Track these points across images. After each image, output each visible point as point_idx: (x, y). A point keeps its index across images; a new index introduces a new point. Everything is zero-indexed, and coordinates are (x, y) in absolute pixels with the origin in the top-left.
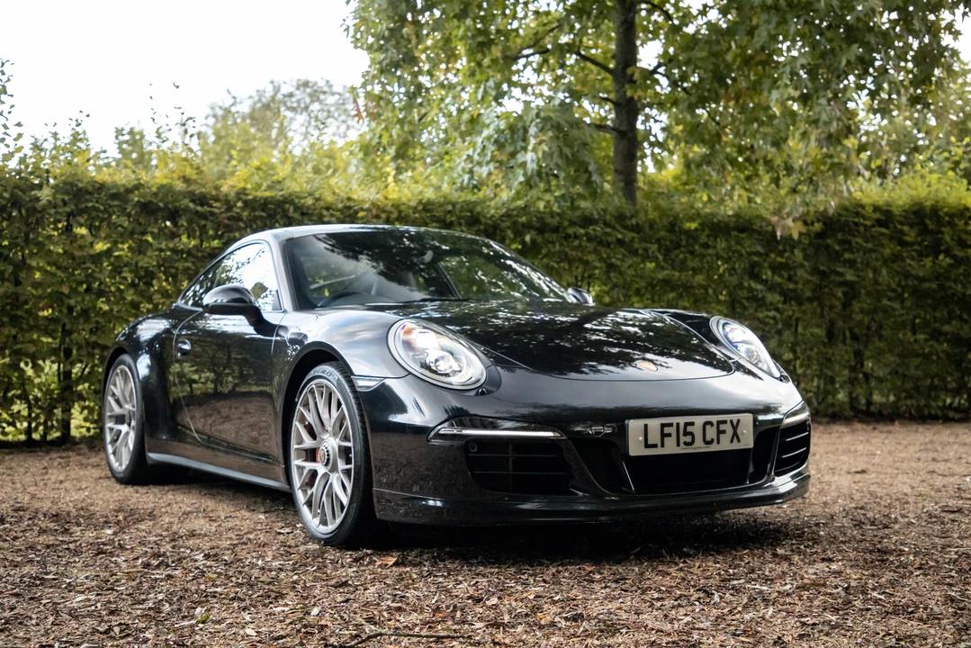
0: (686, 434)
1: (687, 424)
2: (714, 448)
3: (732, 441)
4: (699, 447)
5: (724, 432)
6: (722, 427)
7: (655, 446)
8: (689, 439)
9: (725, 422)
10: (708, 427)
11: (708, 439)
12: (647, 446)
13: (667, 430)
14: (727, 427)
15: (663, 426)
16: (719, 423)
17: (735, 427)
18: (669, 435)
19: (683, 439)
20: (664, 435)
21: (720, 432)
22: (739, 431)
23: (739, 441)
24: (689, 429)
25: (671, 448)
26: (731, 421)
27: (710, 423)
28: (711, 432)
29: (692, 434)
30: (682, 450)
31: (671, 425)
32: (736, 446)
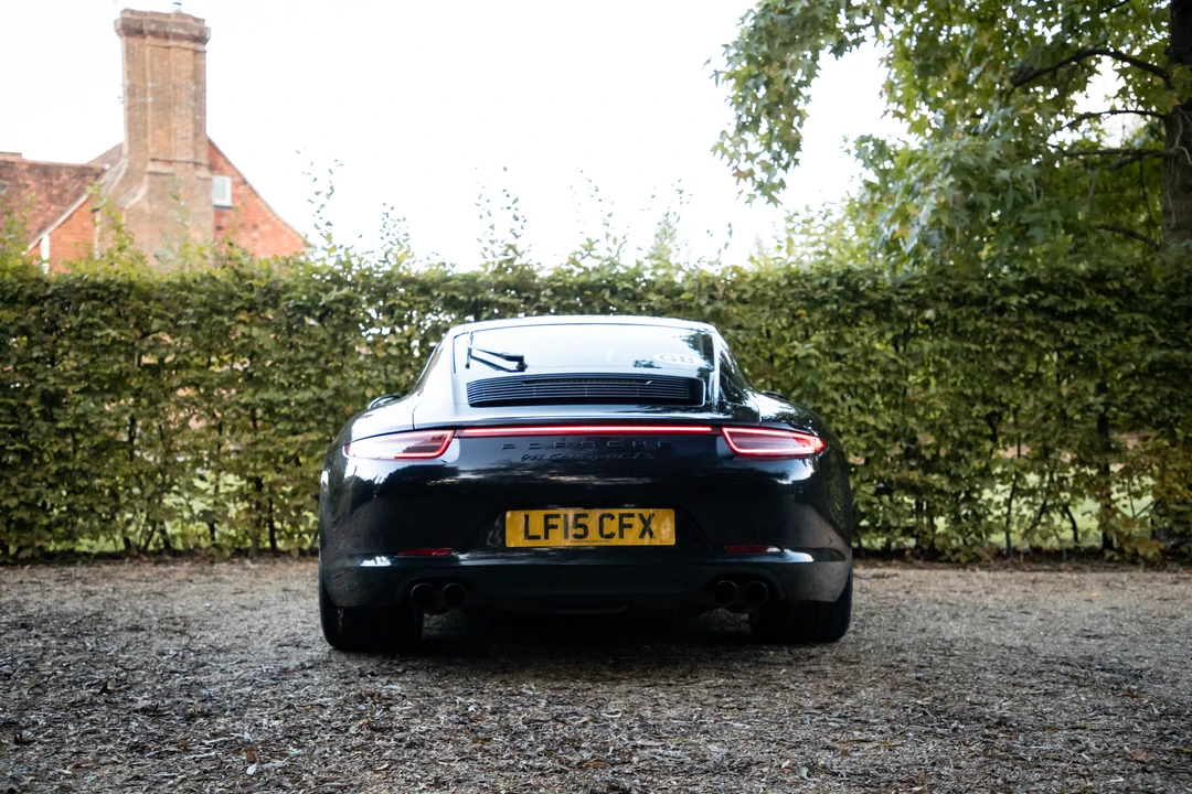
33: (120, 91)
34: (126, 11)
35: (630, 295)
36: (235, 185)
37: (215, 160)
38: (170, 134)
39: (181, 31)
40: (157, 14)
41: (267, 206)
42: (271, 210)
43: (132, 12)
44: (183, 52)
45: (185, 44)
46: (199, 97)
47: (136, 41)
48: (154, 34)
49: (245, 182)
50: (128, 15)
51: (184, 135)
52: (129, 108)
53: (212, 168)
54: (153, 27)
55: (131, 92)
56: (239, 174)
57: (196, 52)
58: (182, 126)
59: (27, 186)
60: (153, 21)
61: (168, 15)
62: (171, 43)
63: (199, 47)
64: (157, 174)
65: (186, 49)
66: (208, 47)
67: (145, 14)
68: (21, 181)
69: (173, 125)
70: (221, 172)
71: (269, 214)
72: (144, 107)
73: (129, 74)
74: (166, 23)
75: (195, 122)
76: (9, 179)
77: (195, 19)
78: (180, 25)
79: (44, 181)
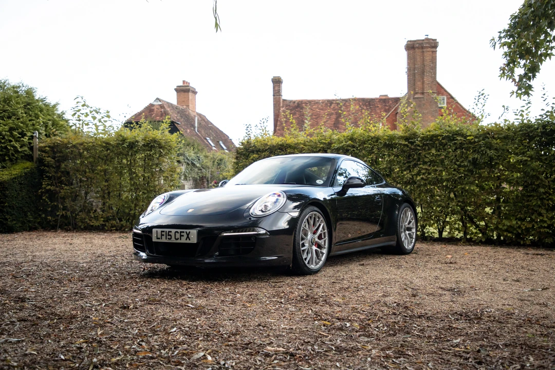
0: (169, 235)
1: (169, 232)
2: (179, 241)
3: (186, 239)
4: (173, 240)
5: (183, 236)
6: (182, 234)
7: (159, 239)
8: (170, 237)
9: (183, 232)
10: (176, 233)
11: (177, 238)
12: (158, 238)
13: (163, 233)
14: (185, 234)
15: (162, 232)
16: (181, 232)
17: (188, 235)
18: (163, 235)
19: (168, 237)
20: (162, 235)
21: (181, 236)
22: (189, 236)
23: (190, 240)
24: (170, 233)
25: (164, 240)
26: (186, 232)
27: (177, 232)
28: (178, 236)
29: (171, 235)
30: (167, 241)
31: (164, 231)
32: (188, 241)
33: (406, 70)
34: (408, 41)
35: (452, 139)
36: (448, 99)
37: (440, 90)
38: (423, 83)
39: (427, 45)
40: (419, 40)
41: (461, 105)
42: (462, 107)
43: (410, 41)
44: (428, 53)
45: (429, 49)
46: (434, 68)
47: (411, 52)
48: (418, 48)
49: (452, 98)
50: (409, 43)
51: (428, 83)
52: (408, 76)
53: (438, 94)
54: (417, 45)
55: (409, 70)
56: (450, 94)
57: (433, 52)
58: (427, 79)
59: (378, 107)
60: (417, 43)
61: (423, 40)
62: (425, 50)
63: (434, 50)
64: (417, 98)
65: (429, 51)
66: (437, 49)
67: (415, 41)
68: (376, 105)
69: (425, 79)
70: (443, 94)
71: (461, 108)
72: (414, 74)
73: (409, 64)
74: (422, 43)
75: (432, 77)
76: (373, 105)
77: (433, 40)
78: (427, 43)
79: (384, 104)
